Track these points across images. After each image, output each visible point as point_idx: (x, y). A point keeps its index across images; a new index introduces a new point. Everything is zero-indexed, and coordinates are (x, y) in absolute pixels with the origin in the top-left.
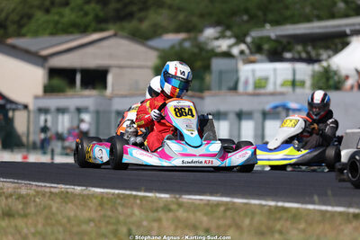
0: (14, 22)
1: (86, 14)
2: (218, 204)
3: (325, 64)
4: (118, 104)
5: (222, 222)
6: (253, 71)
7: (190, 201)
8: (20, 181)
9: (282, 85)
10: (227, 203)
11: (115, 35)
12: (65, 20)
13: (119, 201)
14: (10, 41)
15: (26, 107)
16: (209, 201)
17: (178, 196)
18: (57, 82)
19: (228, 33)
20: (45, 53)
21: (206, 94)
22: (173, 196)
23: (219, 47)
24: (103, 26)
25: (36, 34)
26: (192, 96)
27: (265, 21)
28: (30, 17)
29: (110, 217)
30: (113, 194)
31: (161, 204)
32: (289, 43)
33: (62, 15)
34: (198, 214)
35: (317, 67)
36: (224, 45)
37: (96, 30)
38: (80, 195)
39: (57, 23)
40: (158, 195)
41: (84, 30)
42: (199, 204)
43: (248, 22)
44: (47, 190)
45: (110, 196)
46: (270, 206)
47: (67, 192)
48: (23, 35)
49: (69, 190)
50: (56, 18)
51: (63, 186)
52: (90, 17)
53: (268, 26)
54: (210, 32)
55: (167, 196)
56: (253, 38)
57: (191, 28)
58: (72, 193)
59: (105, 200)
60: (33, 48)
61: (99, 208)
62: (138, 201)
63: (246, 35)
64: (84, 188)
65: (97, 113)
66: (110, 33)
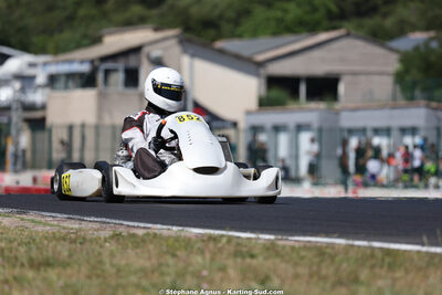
4: (348, 120)
11: (348, 35)
12: (290, 17)
14: (220, 44)
15: (235, 125)
18: (277, 93)
20: (260, 58)
24: (336, 23)
25: (254, 34)
26: (436, 109)
28: (246, 13)
33: (286, 11)
37: (327, 29)
39: (280, 21)
41: (313, 28)
48: (240, 36)
50: (279, 14)
52: (319, 15)
60: (245, 53)
65: (320, 130)
66: (341, 32)
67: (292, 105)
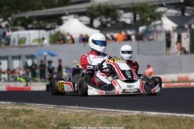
3: (57, 30)
9: (33, 41)
35: (52, 32)
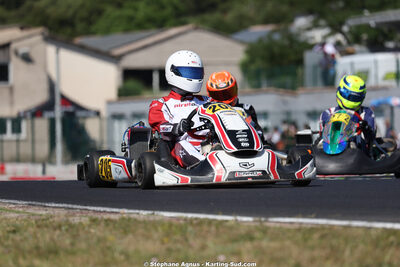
0: (83, 20)
1: (162, 7)
2: (313, 229)
5: (317, 253)
6: (352, 64)
7: (278, 225)
8: (75, 206)
10: (323, 227)
11: (196, 28)
12: (140, 15)
13: (190, 228)
14: (79, 40)
16: (301, 223)
17: (263, 219)
18: (133, 84)
19: (322, 22)
20: (117, 52)
21: (300, 91)
22: (257, 219)
23: (313, 38)
24: (183, 19)
25: (107, 31)
27: (364, 7)
28: (100, 13)
29: (178, 250)
30: (185, 219)
31: (243, 231)
32: (390, 31)
33: (136, 9)
34: (288, 243)
36: (317, 35)
37: (176, 25)
38: (144, 222)
39: (131, 19)
40: (239, 218)
41: (161, 24)
42: (289, 230)
43: (343, 9)
44: (106, 216)
45: (182, 222)
46: (377, 229)
47: (130, 219)
48: (93, 33)
49: (132, 216)
50: (128, 12)
51: (126, 211)
52: (169, 11)
53: (366, 13)
54: (301, 22)
55: (250, 219)
56: (350, 27)
57: (280, 19)
58: (135, 220)
59: (174, 228)
60: (104, 48)
61: (166, 240)
62: (213, 229)
63: (342, 23)
64: (150, 212)
66: (190, 26)
67: (147, 95)
